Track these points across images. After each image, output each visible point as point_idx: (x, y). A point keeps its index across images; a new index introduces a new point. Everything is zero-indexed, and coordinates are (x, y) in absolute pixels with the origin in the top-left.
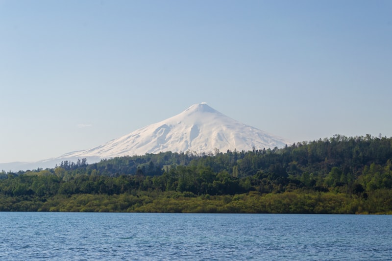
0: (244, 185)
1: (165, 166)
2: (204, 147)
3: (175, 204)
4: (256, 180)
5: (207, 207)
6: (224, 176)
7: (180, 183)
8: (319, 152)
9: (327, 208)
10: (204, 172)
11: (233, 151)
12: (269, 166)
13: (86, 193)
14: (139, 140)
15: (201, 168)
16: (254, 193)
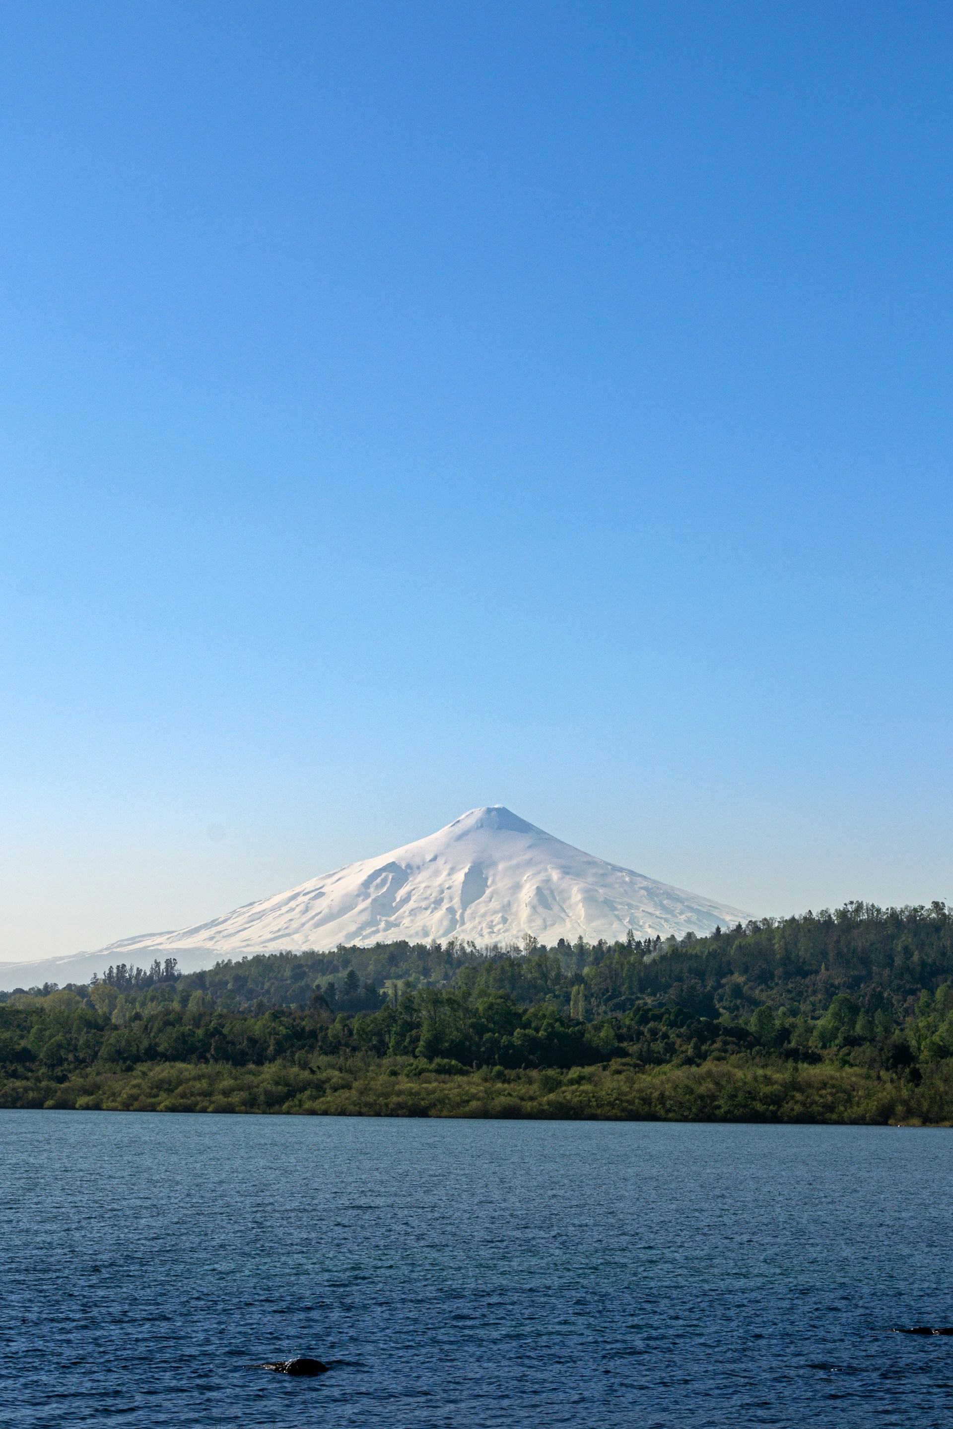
0: (596, 1042)
1: (388, 983)
2: (501, 926)
3: (411, 1093)
4: (629, 1027)
5: (496, 1102)
6: (544, 1016)
7: (425, 1034)
8: (803, 950)
9: (815, 1108)
10: (491, 1006)
11: (573, 942)
12: (669, 986)
13: (175, 1058)
14: (322, 905)
15: (483, 993)
16: (624, 1064)
